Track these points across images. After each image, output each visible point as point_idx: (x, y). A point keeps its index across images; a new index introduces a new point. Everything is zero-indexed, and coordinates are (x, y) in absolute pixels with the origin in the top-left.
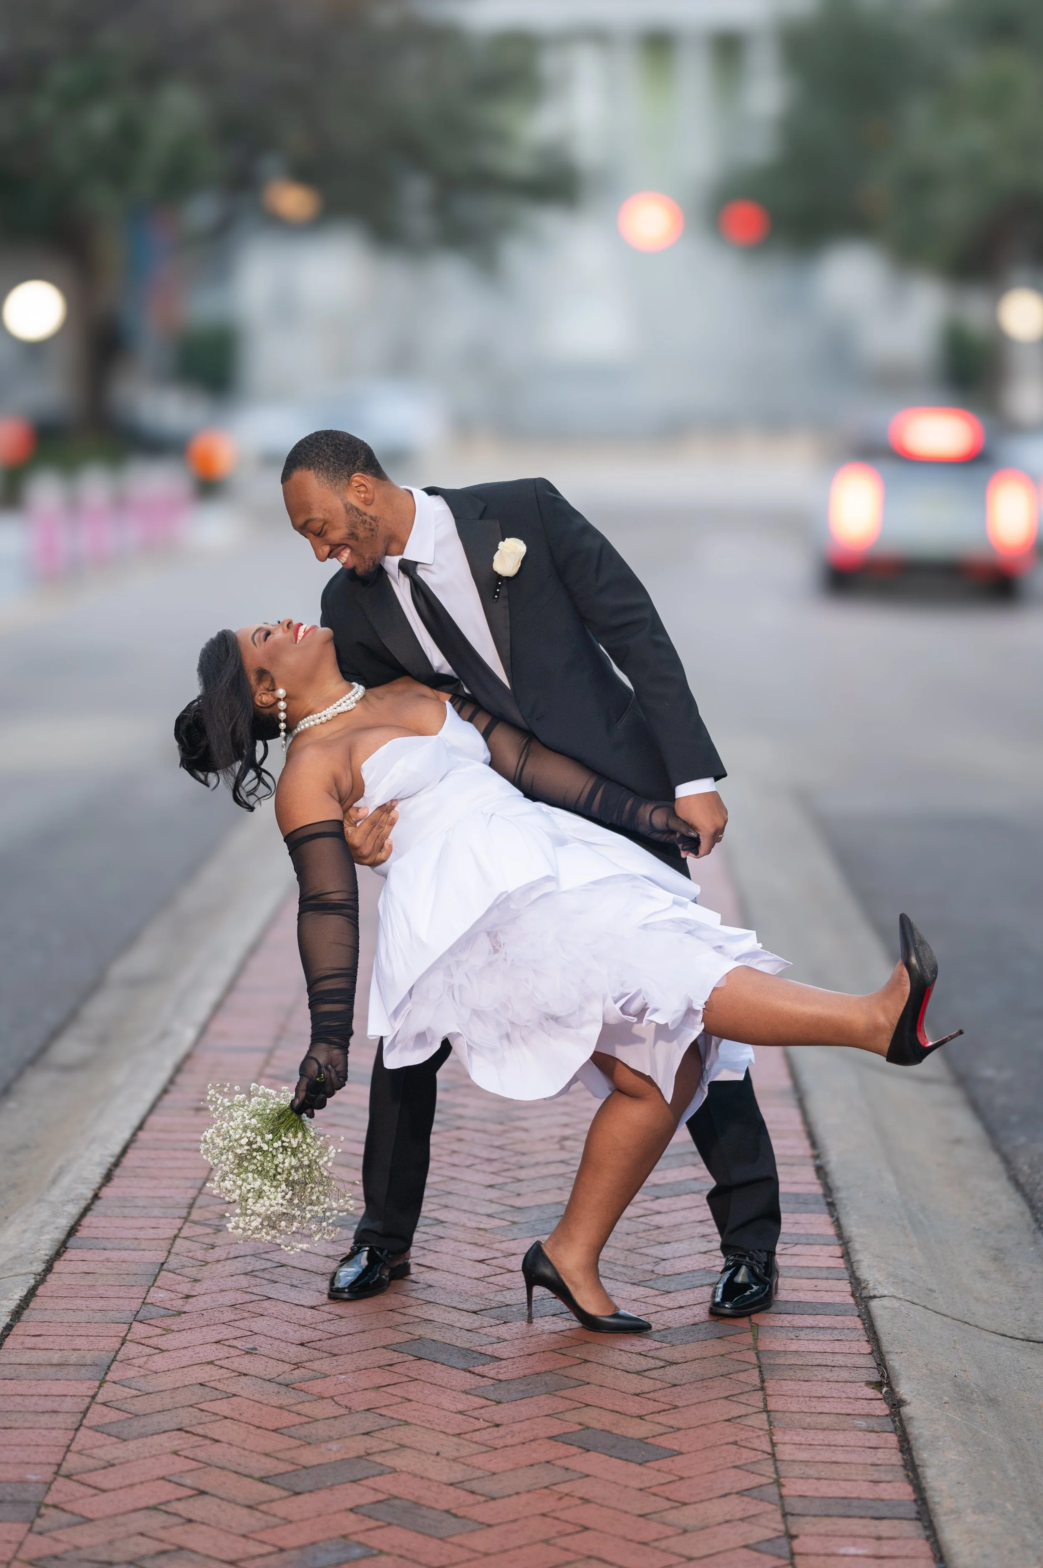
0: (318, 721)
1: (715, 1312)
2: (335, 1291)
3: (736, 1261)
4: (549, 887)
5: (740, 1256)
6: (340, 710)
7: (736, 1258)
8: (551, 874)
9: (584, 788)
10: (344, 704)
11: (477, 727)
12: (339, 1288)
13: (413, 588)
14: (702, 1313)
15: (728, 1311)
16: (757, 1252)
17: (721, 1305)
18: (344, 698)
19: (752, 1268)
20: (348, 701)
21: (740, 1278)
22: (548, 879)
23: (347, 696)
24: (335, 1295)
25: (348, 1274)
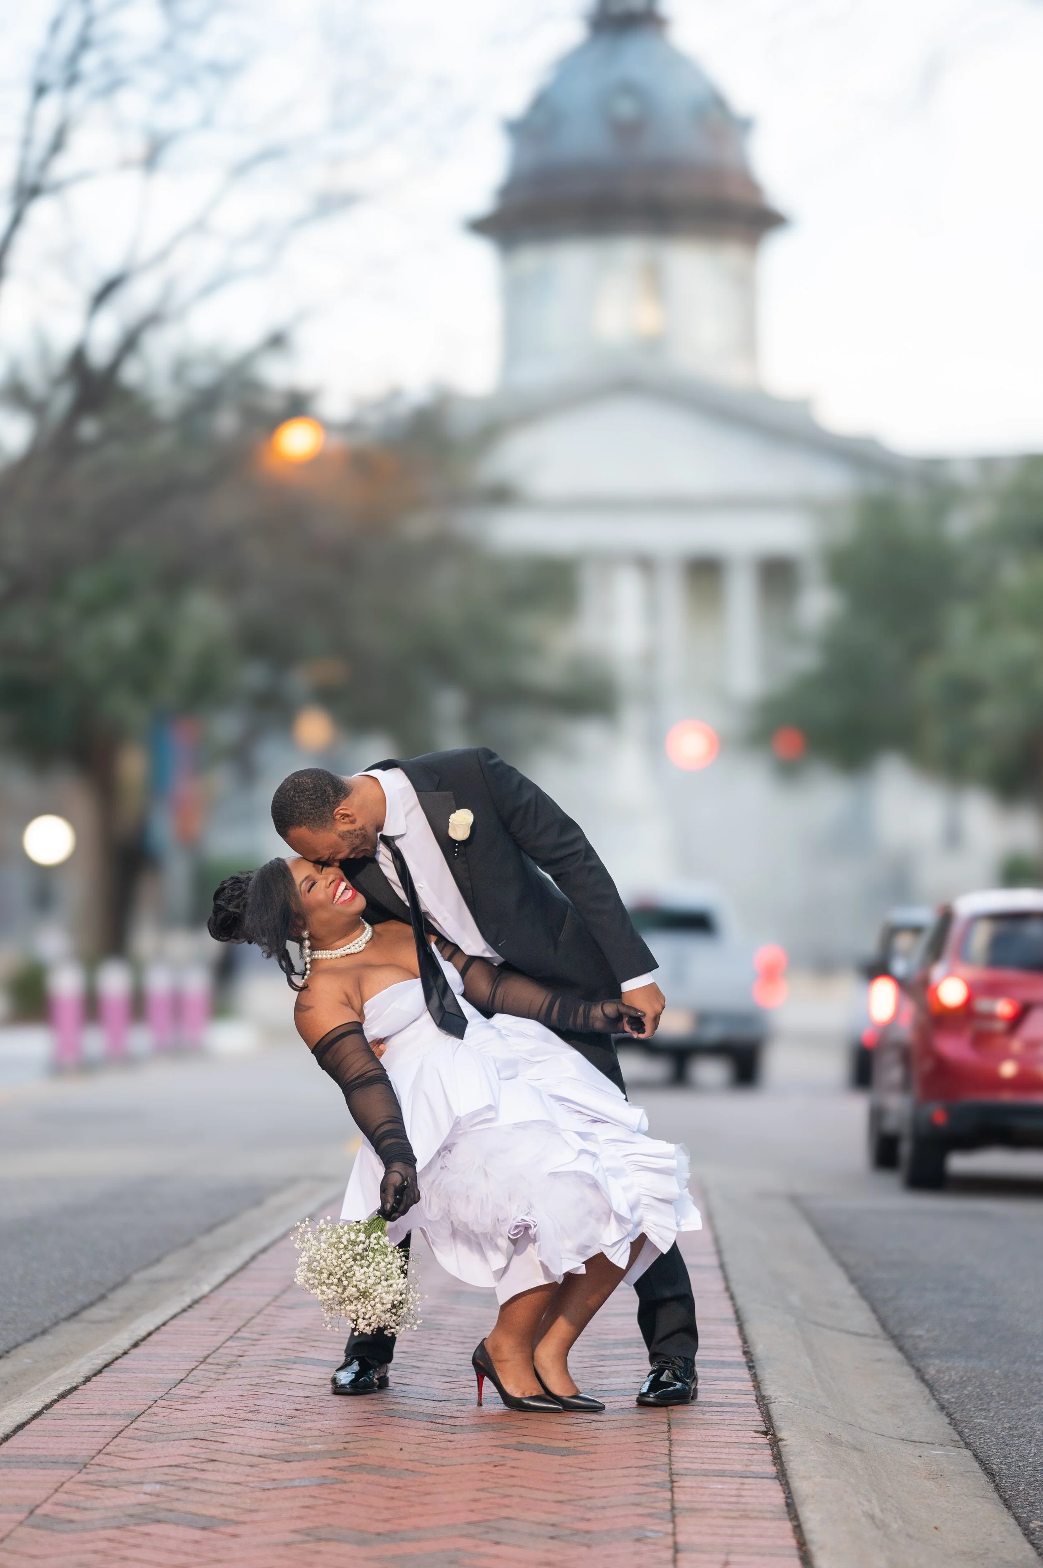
0: (329, 956)
1: (642, 1402)
2: (338, 1388)
3: (660, 1366)
4: (491, 1115)
5: (665, 1362)
6: (348, 951)
7: (661, 1364)
8: (493, 1104)
9: (544, 1002)
10: (353, 948)
11: (456, 966)
12: (342, 1385)
13: (394, 857)
14: (631, 1401)
15: (651, 1400)
16: (678, 1358)
17: (647, 1395)
18: (354, 942)
19: (674, 1371)
20: (357, 945)
21: (663, 1378)
22: (490, 1108)
23: (356, 941)
24: (338, 1390)
25: (345, 1377)
